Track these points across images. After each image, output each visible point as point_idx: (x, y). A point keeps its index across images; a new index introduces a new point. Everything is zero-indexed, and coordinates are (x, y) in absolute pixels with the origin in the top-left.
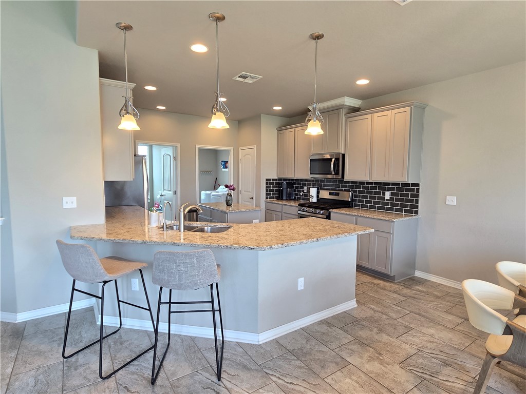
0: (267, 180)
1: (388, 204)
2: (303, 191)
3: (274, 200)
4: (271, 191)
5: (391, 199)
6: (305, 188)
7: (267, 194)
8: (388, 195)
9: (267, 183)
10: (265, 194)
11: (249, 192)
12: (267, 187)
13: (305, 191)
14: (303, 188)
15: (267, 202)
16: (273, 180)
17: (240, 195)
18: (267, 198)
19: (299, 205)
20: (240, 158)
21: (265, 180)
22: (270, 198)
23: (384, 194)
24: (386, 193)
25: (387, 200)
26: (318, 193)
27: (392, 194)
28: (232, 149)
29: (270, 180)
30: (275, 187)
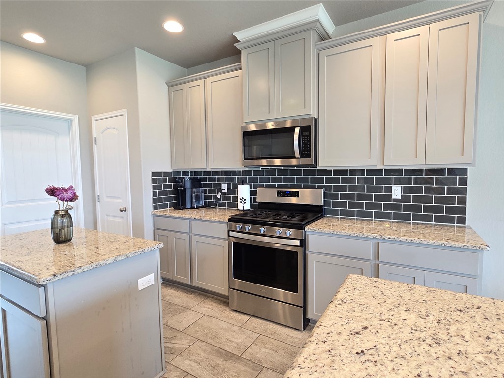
0: (154, 174)
1: (397, 207)
2: (221, 191)
3: (169, 211)
4: (161, 194)
5: (404, 198)
6: (225, 186)
7: (155, 201)
8: (397, 192)
9: (154, 181)
10: (151, 201)
11: (118, 198)
12: (154, 188)
13: (226, 191)
14: (219, 186)
15: (155, 216)
16: (166, 174)
17: (98, 204)
18: (155, 208)
19: (230, 220)
20: (94, 135)
21: (150, 175)
22: (162, 207)
23: (390, 190)
24: (394, 188)
25: (395, 200)
26: (253, 193)
27: (405, 190)
28: (76, 119)
29: (159, 174)
30: (169, 186)
